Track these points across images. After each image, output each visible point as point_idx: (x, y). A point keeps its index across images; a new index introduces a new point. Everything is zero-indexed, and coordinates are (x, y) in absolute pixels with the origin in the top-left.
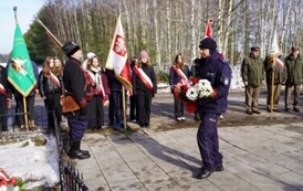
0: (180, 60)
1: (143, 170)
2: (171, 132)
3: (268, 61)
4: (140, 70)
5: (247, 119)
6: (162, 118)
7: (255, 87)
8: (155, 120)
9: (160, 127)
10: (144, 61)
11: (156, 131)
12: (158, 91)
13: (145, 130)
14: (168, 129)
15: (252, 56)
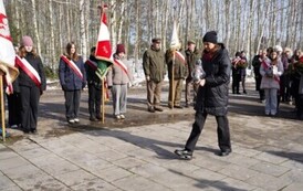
0: (73, 50)
1: (37, 187)
2: (65, 137)
3: (168, 54)
4: (24, 61)
5: (149, 117)
6: (51, 121)
7: (157, 82)
8: (43, 125)
9: (50, 133)
10: (29, 49)
11: (47, 137)
12: (48, 88)
13: (31, 137)
14: (62, 134)
15: (153, 48)
